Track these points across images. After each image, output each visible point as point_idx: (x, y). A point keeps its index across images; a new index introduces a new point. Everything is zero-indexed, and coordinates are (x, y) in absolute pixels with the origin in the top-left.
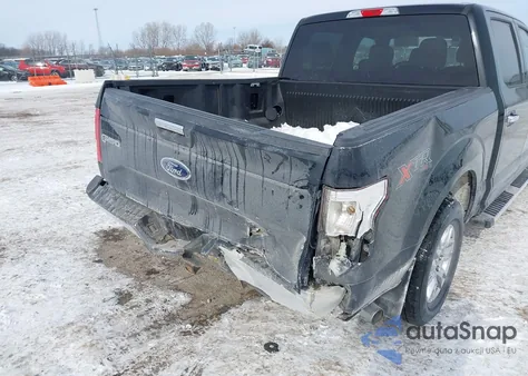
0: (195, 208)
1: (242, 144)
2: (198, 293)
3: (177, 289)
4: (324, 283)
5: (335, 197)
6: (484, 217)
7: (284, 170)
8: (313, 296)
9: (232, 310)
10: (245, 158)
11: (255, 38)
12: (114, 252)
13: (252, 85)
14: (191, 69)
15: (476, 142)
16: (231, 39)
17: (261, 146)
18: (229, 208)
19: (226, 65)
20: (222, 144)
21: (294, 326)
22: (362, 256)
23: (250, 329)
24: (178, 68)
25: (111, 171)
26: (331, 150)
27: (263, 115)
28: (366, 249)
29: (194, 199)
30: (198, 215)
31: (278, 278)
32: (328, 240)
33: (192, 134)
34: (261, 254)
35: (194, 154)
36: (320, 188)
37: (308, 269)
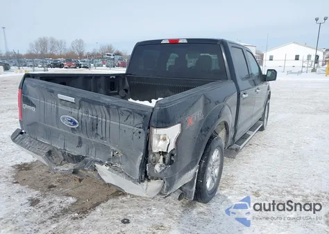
0: (80, 143)
1: (108, 107)
2: (81, 197)
3: (68, 195)
4: (152, 178)
5: (156, 132)
6: (235, 146)
7: (131, 119)
8: (147, 185)
9: (102, 204)
10: (109, 114)
11: (110, 49)
12: (26, 177)
13: (111, 77)
14: (69, 67)
15: (227, 107)
16: (95, 50)
17: (118, 107)
18: (101, 141)
19: (92, 65)
20: (97, 107)
21: (138, 209)
22: (171, 162)
23: (113, 213)
24: (61, 66)
25: (28, 125)
26: (153, 109)
27: (118, 94)
28: (172, 158)
29: (80, 138)
30: (83, 147)
31: (129, 177)
32: (154, 155)
33: (80, 102)
34: (119, 166)
35: (80, 113)
36: (149, 128)
37: (144, 171)
